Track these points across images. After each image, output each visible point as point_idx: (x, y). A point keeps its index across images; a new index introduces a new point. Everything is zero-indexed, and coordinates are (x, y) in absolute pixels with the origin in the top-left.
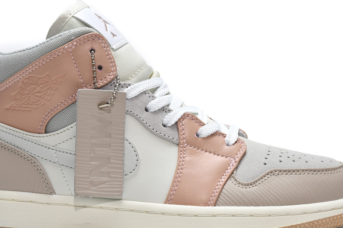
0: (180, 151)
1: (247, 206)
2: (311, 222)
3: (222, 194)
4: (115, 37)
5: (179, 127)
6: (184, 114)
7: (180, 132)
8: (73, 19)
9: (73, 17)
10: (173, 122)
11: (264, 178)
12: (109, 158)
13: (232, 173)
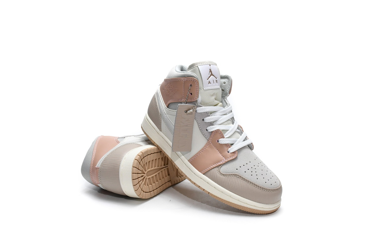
0: (207, 144)
3: (209, 172)
5: (212, 134)
6: (217, 130)
9: (197, 66)
13: (220, 165)
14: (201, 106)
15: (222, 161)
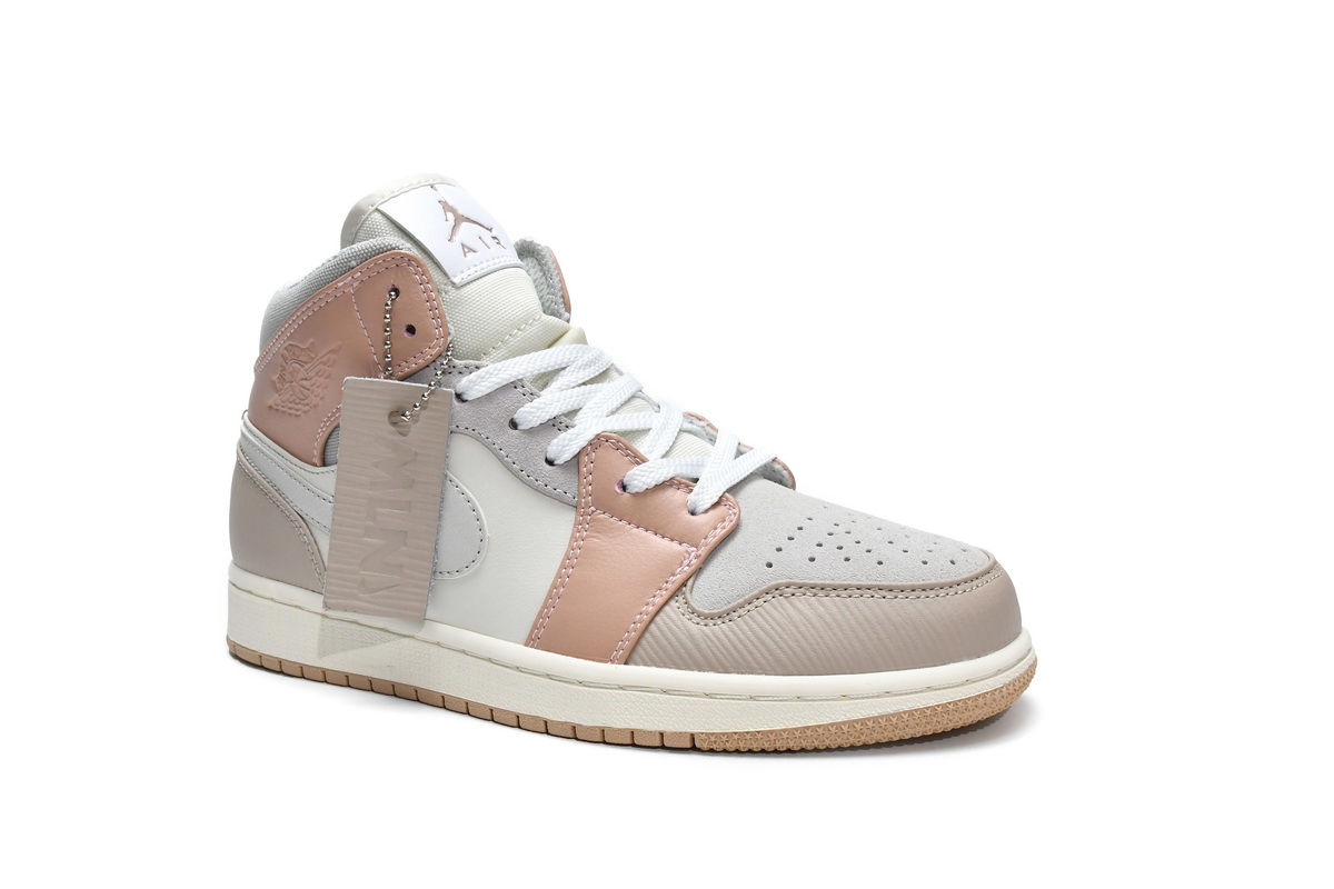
0: (578, 523)
1: (700, 671)
2: (857, 721)
3: (647, 635)
4: (470, 255)
5: (582, 465)
6: (598, 437)
7: (582, 478)
8: (377, 215)
9: (377, 210)
10: (567, 456)
11: (756, 603)
12: (406, 532)
13: (684, 584)
14: (477, 368)
15: (686, 562)
